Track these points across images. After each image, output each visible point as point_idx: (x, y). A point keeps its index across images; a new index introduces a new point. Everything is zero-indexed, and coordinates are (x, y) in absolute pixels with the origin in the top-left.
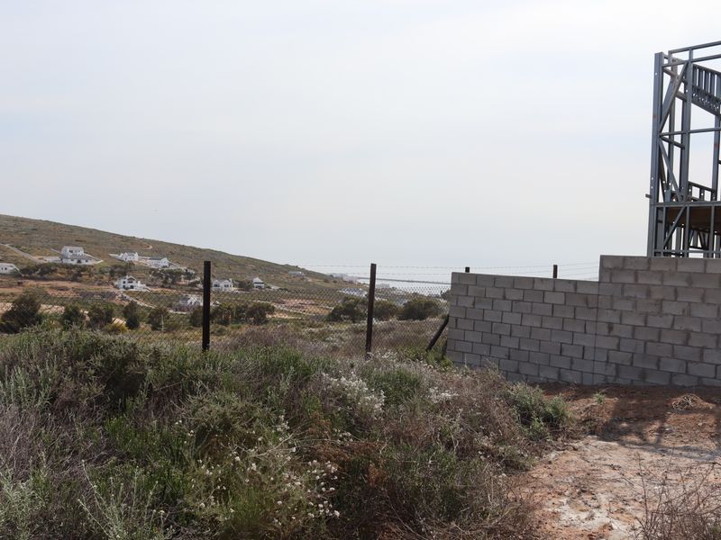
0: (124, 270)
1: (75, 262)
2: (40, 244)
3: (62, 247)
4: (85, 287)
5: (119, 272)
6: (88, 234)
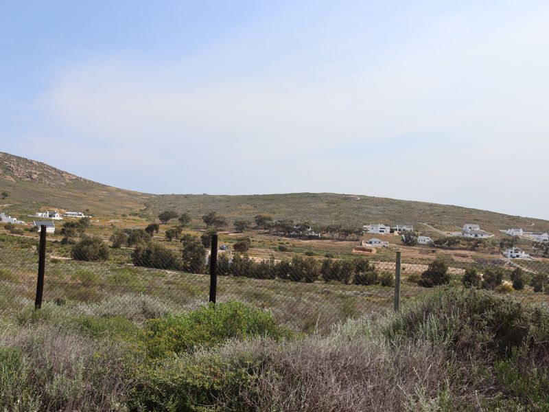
0: (511, 242)
1: (473, 236)
2: (448, 223)
3: (464, 225)
4: (480, 255)
5: (507, 244)
6: (483, 215)
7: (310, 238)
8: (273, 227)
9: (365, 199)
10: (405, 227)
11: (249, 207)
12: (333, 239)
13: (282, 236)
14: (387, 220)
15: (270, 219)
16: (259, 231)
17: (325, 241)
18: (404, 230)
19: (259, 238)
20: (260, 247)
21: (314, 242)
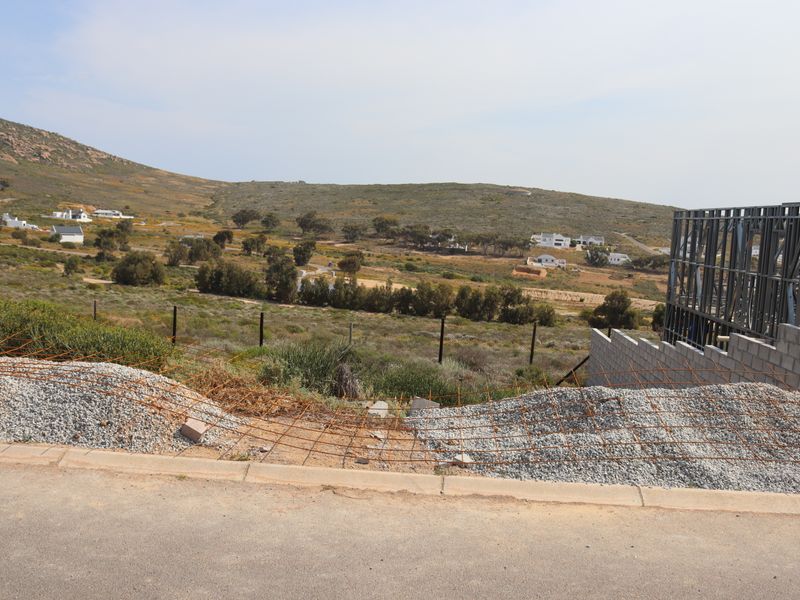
2: (657, 234)
7: (453, 252)
8: (400, 235)
9: (539, 195)
10: (592, 240)
11: (366, 203)
12: (485, 254)
13: (412, 248)
14: (568, 228)
15: (395, 223)
16: (378, 240)
17: (474, 257)
18: (590, 243)
19: (377, 251)
20: (379, 264)
21: (458, 258)
